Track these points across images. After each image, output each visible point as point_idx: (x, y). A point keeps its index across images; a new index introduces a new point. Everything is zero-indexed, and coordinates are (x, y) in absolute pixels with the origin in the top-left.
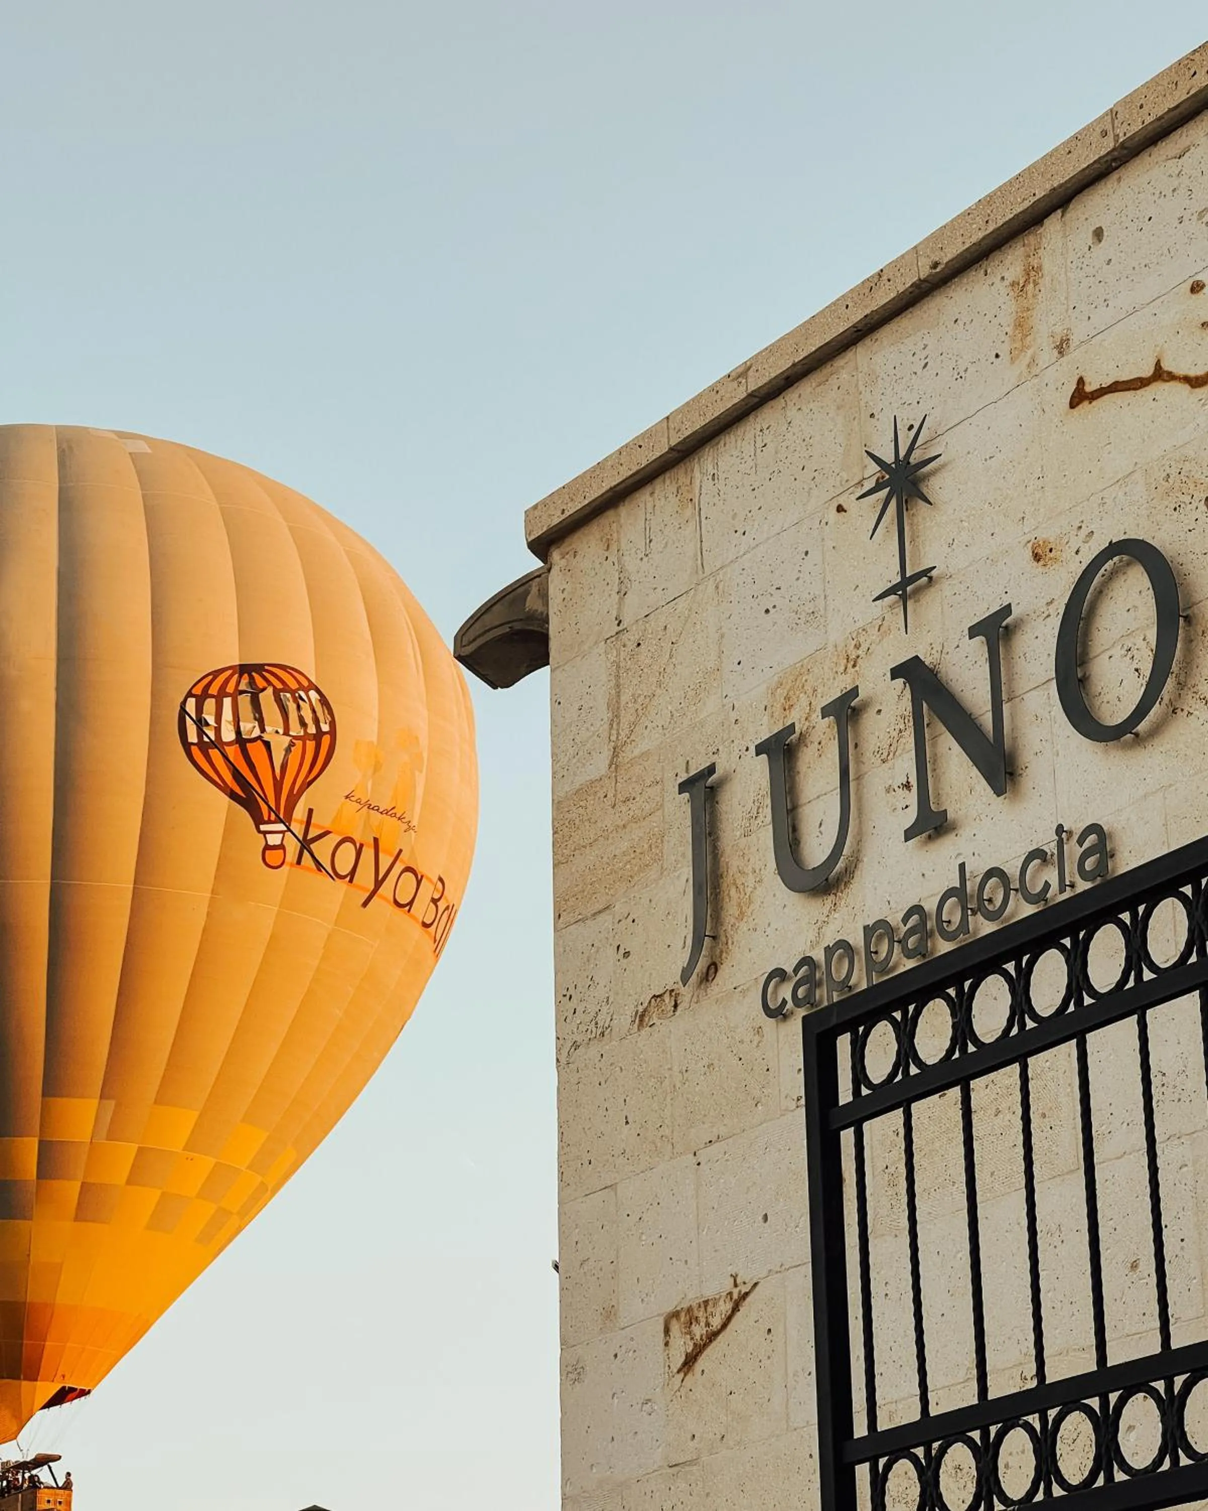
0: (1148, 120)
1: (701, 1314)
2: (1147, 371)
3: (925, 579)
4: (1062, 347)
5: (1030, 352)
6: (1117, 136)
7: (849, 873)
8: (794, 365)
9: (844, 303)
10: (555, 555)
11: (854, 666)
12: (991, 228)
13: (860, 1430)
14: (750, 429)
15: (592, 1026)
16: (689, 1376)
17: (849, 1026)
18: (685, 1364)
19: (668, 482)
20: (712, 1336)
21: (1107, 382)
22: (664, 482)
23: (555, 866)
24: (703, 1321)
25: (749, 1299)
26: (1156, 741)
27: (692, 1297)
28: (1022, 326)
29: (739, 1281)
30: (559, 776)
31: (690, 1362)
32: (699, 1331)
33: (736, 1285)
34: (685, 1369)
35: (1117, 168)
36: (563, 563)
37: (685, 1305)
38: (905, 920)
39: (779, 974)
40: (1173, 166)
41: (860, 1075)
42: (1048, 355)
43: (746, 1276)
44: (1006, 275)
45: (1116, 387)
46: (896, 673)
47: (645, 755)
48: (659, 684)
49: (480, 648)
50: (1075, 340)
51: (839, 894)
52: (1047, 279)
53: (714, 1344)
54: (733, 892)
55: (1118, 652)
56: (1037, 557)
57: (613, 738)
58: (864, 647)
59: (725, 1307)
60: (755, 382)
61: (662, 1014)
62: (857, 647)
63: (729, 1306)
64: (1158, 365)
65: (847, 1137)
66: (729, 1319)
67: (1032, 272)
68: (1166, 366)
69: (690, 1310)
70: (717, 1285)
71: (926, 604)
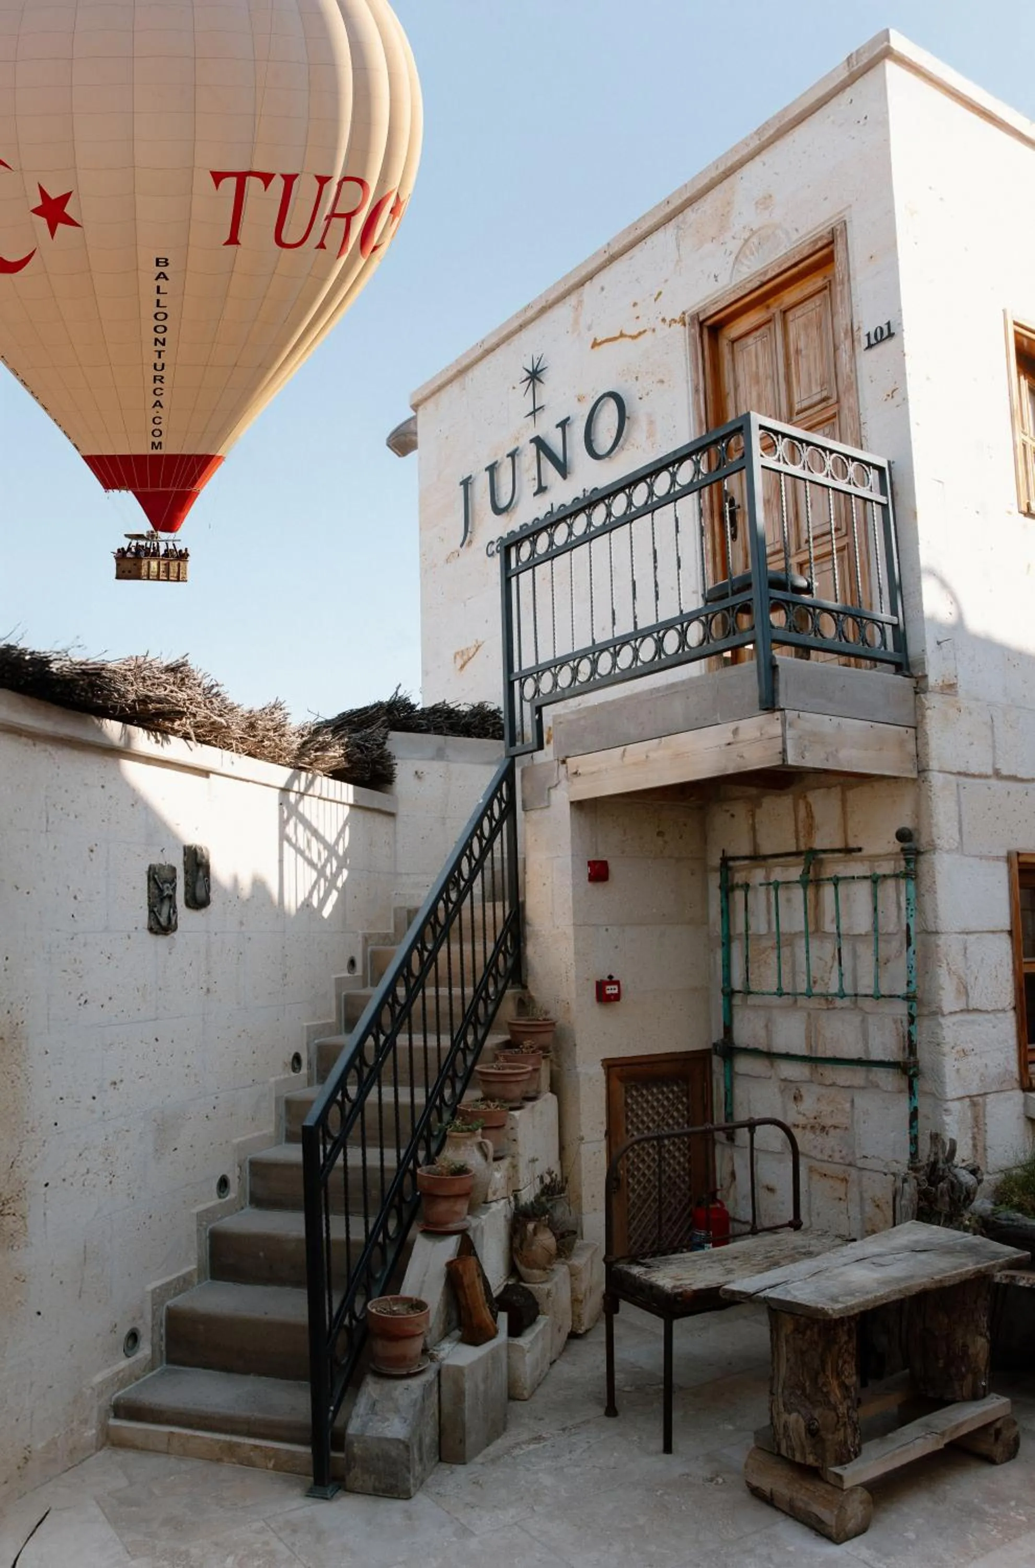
1: (466, 653)
2: (618, 334)
4: (589, 327)
5: (578, 331)
6: (610, 253)
7: (515, 508)
8: (500, 339)
10: (420, 409)
11: (517, 440)
12: (567, 287)
13: (516, 669)
14: (484, 362)
15: (432, 564)
17: (515, 544)
19: (457, 382)
20: (470, 659)
21: (604, 339)
23: (420, 513)
24: (466, 655)
25: (481, 647)
26: (617, 458)
27: (463, 648)
28: (576, 322)
29: (478, 641)
31: (462, 667)
32: (465, 657)
33: (477, 643)
34: (461, 669)
35: (609, 264)
36: (422, 411)
37: (461, 650)
39: (492, 543)
41: (518, 560)
42: (584, 330)
43: (480, 640)
44: (571, 304)
45: (607, 340)
46: (532, 441)
47: (449, 474)
48: (453, 450)
49: (395, 443)
50: (594, 325)
51: (510, 514)
52: (585, 305)
53: (470, 661)
54: (477, 517)
56: (579, 400)
57: (439, 469)
58: (521, 433)
59: (473, 650)
61: (454, 556)
62: (519, 433)
63: (474, 649)
64: (621, 332)
65: (514, 580)
66: (475, 653)
67: (580, 302)
68: (624, 332)
69: (462, 652)
70: (471, 644)
71: (541, 418)
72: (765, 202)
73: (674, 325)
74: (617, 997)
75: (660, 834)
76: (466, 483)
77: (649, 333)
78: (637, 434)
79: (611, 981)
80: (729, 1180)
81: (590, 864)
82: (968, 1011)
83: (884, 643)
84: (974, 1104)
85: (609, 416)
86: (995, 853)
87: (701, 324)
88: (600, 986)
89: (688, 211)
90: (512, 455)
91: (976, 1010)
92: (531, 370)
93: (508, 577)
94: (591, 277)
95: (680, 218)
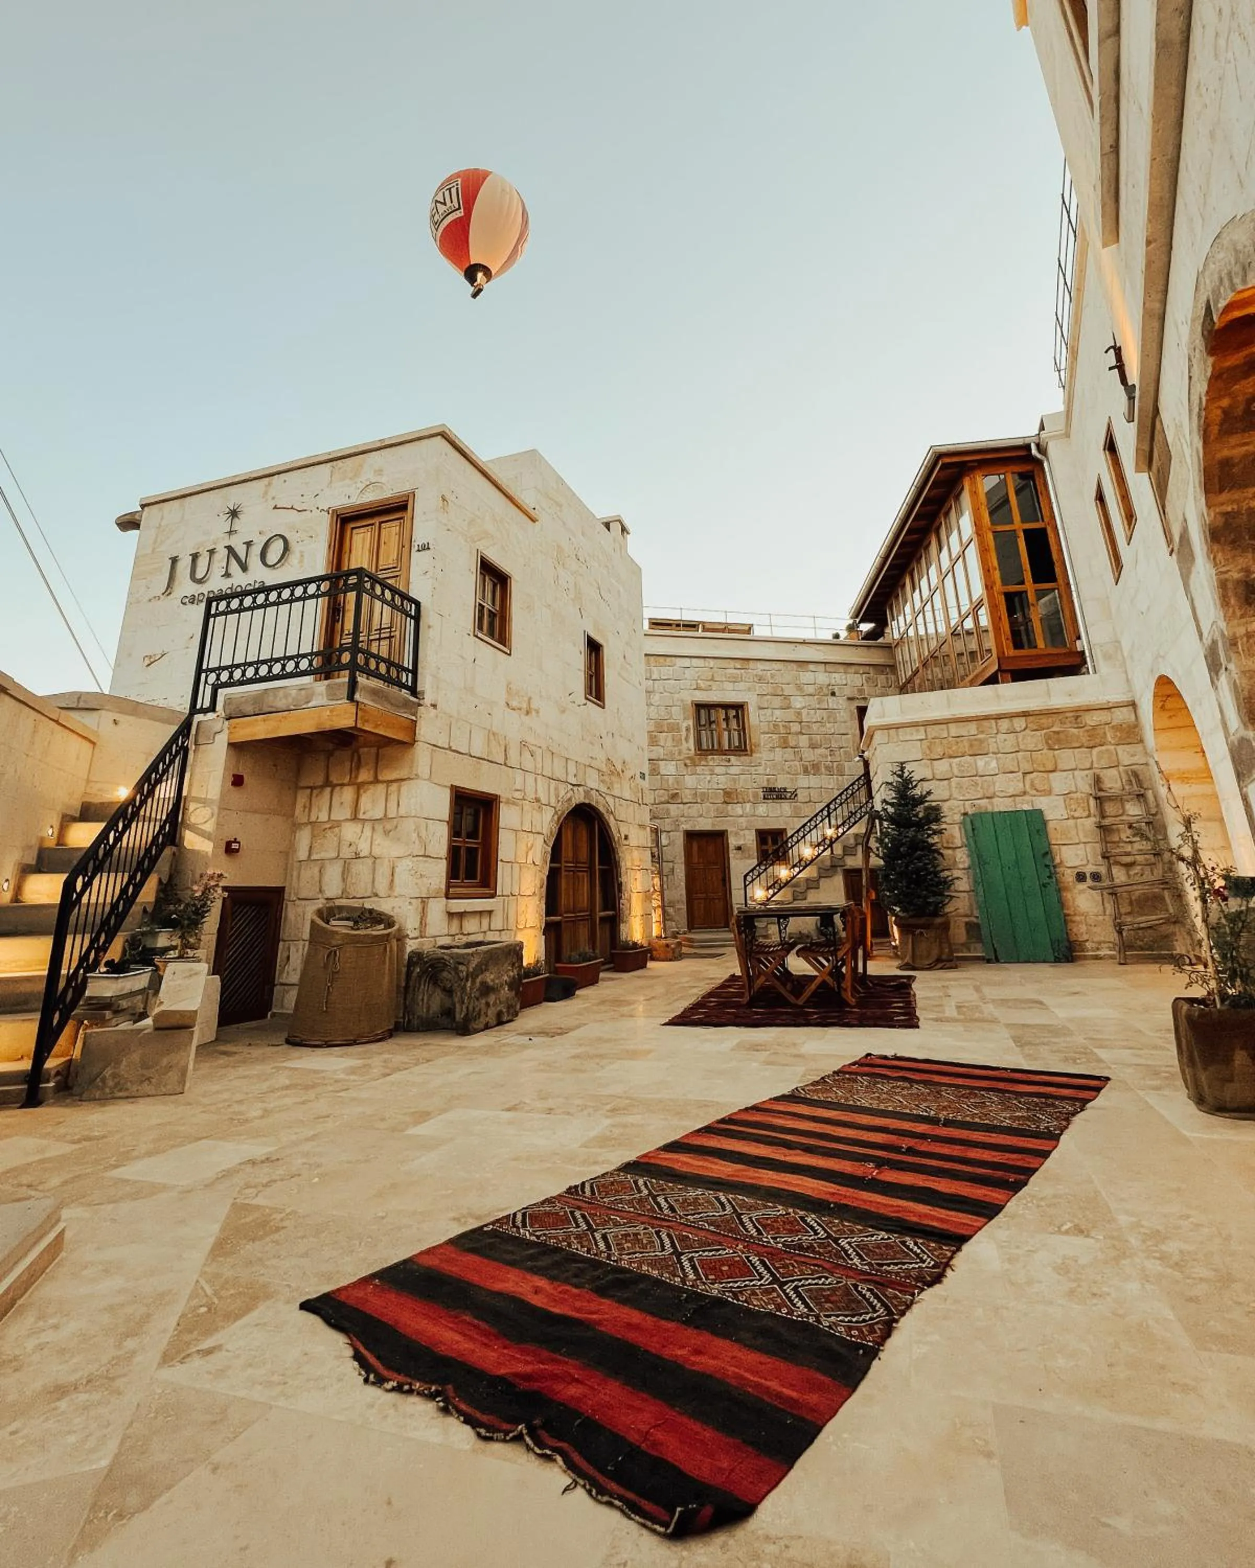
0: (299, 465)
2: (290, 507)
4: (273, 498)
5: (266, 497)
7: (205, 582)
8: (214, 487)
10: (146, 508)
11: (215, 544)
14: (200, 496)
15: (136, 600)
17: (216, 600)
18: (147, 665)
19: (177, 501)
20: (155, 661)
21: (281, 506)
26: (278, 567)
27: (151, 654)
28: (266, 493)
31: (149, 665)
32: (152, 659)
33: (163, 652)
36: (148, 510)
41: (217, 609)
42: (270, 499)
45: (283, 508)
47: (160, 551)
48: (167, 538)
49: (121, 523)
50: (276, 498)
51: (203, 584)
52: (272, 486)
53: (155, 663)
54: (177, 579)
55: (274, 553)
56: (260, 533)
57: (153, 546)
60: (203, 487)
61: (155, 600)
62: (218, 540)
63: (160, 656)
64: (292, 506)
65: (212, 620)
66: (164, 656)
67: (270, 484)
68: (294, 507)
70: (159, 652)
71: (234, 537)
72: (379, 472)
73: (323, 512)
74: (237, 851)
75: (275, 765)
76: (174, 561)
77: (308, 512)
78: (294, 558)
79: (235, 841)
80: (285, 960)
81: (234, 775)
82: (424, 856)
83: (407, 680)
84: (423, 902)
85: (278, 546)
86: (446, 784)
87: (338, 516)
88: (229, 844)
89: (339, 462)
90: (212, 552)
91: (430, 857)
93: (208, 615)
94: (279, 473)
95: (335, 463)
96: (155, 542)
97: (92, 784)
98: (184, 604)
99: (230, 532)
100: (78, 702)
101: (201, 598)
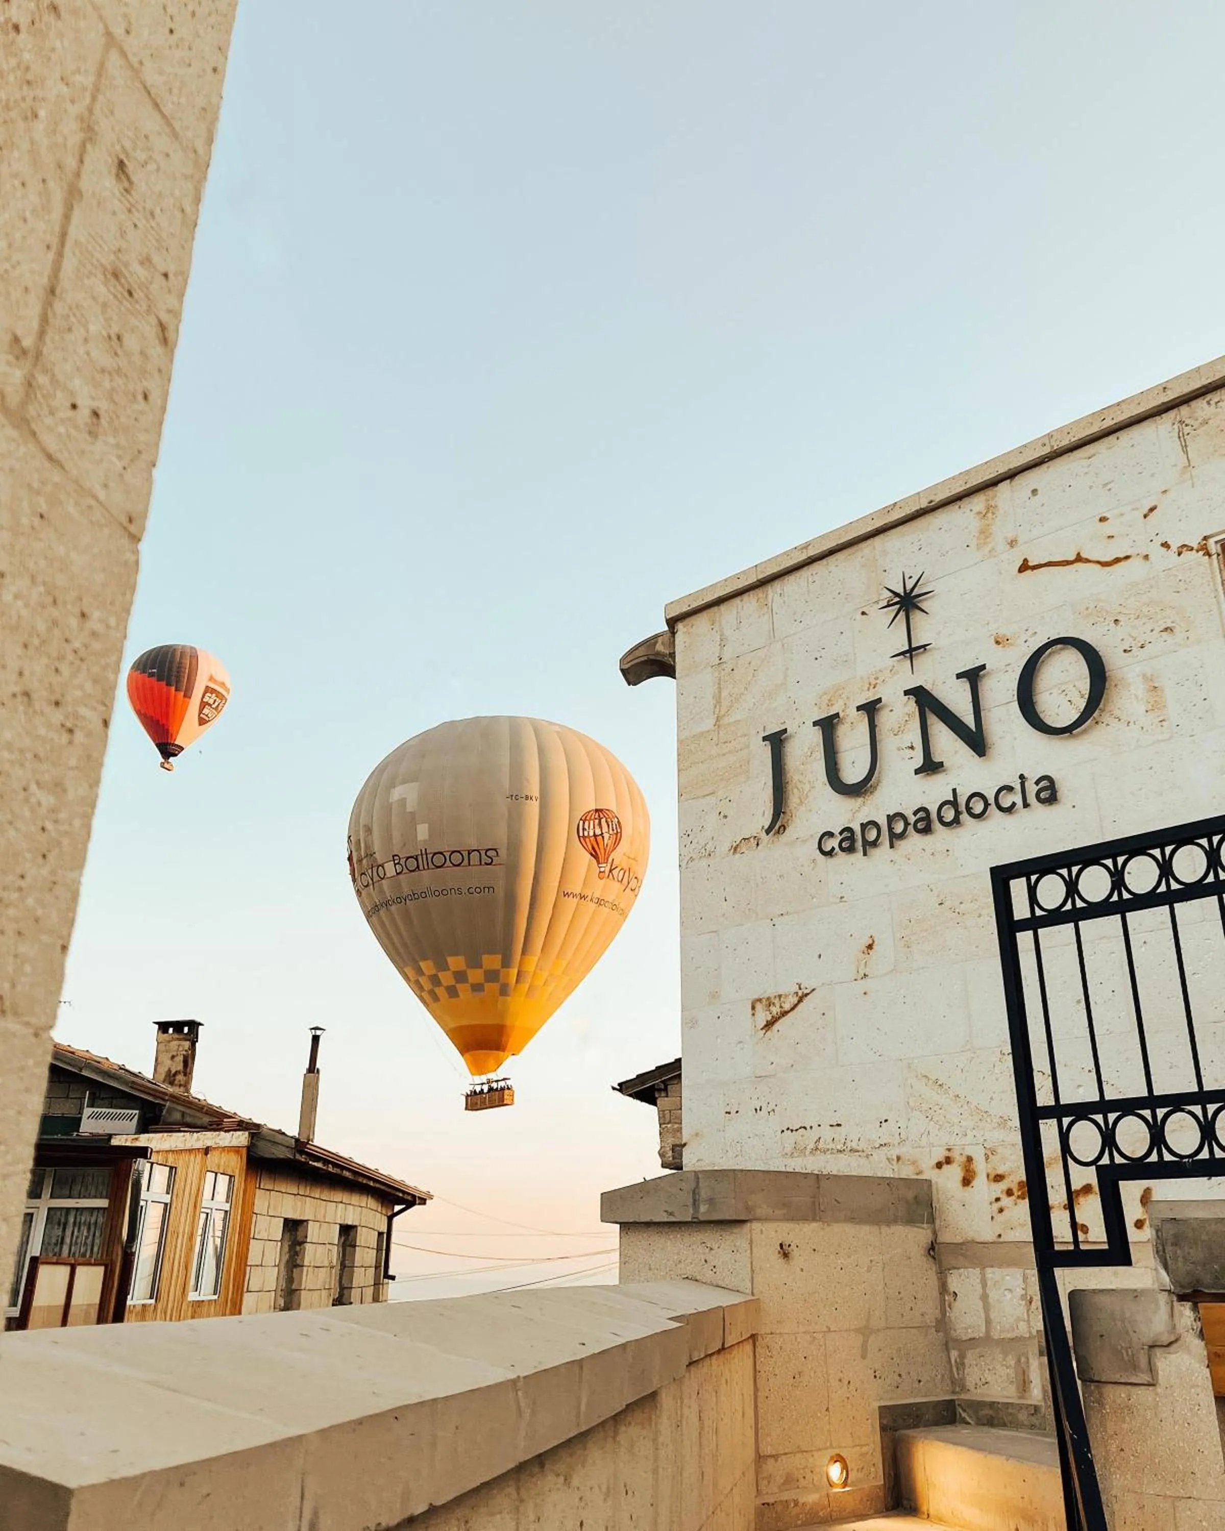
0: (1073, 440)
1: (776, 1001)
2: (1072, 557)
3: (922, 649)
4: (1012, 543)
5: (990, 545)
6: (1053, 447)
8: (837, 545)
9: (872, 517)
10: (680, 626)
11: (874, 687)
12: (968, 486)
14: (805, 573)
15: (703, 850)
16: (769, 1032)
18: (766, 1026)
19: (751, 595)
20: (784, 1014)
21: (1044, 561)
22: (749, 595)
23: (679, 771)
24: (778, 1005)
25: (809, 997)
26: (1085, 736)
27: (771, 992)
28: (985, 533)
29: (802, 987)
30: (682, 728)
31: (769, 1025)
32: (775, 1010)
33: (800, 989)
34: (767, 1028)
35: (1047, 461)
36: (685, 630)
37: (766, 996)
38: (915, 814)
40: (1086, 462)
42: (1002, 546)
44: (973, 508)
45: (1049, 564)
47: (737, 722)
48: (746, 689)
49: (633, 666)
50: (1020, 541)
51: (867, 797)
52: (1001, 511)
53: (783, 1019)
54: (795, 791)
55: (1055, 691)
56: (999, 643)
57: (717, 712)
58: (881, 679)
59: (793, 999)
60: (812, 552)
61: (749, 848)
62: (877, 678)
63: (795, 1000)
64: (1078, 554)
66: (796, 1006)
67: (990, 508)
68: (1083, 555)
69: (768, 999)
70: (788, 988)
71: (922, 661)
73: (1187, 555)
77: (1135, 564)
78: (1129, 700)
92: (902, 592)
94: (1011, 475)
95: (1184, 410)
96: (718, 702)
97: (770, 1465)
98: (830, 854)
99: (911, 652)
100: (695, 1203)
101: (872, 835)
